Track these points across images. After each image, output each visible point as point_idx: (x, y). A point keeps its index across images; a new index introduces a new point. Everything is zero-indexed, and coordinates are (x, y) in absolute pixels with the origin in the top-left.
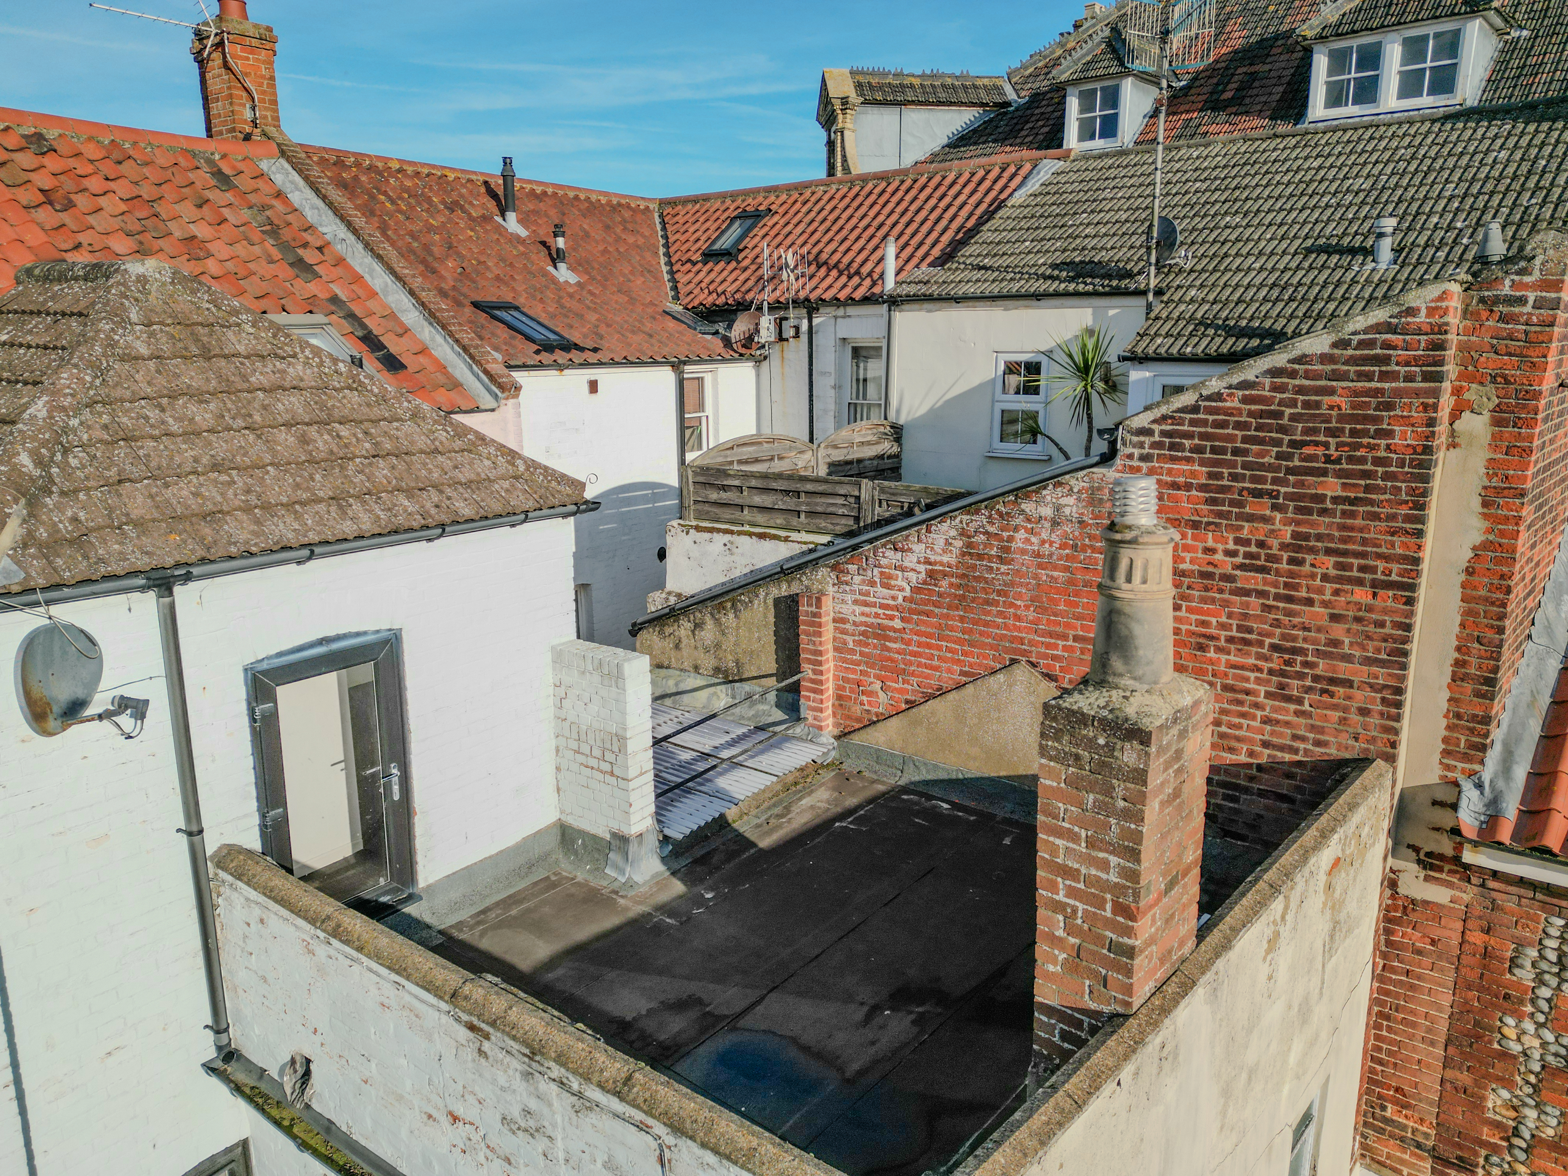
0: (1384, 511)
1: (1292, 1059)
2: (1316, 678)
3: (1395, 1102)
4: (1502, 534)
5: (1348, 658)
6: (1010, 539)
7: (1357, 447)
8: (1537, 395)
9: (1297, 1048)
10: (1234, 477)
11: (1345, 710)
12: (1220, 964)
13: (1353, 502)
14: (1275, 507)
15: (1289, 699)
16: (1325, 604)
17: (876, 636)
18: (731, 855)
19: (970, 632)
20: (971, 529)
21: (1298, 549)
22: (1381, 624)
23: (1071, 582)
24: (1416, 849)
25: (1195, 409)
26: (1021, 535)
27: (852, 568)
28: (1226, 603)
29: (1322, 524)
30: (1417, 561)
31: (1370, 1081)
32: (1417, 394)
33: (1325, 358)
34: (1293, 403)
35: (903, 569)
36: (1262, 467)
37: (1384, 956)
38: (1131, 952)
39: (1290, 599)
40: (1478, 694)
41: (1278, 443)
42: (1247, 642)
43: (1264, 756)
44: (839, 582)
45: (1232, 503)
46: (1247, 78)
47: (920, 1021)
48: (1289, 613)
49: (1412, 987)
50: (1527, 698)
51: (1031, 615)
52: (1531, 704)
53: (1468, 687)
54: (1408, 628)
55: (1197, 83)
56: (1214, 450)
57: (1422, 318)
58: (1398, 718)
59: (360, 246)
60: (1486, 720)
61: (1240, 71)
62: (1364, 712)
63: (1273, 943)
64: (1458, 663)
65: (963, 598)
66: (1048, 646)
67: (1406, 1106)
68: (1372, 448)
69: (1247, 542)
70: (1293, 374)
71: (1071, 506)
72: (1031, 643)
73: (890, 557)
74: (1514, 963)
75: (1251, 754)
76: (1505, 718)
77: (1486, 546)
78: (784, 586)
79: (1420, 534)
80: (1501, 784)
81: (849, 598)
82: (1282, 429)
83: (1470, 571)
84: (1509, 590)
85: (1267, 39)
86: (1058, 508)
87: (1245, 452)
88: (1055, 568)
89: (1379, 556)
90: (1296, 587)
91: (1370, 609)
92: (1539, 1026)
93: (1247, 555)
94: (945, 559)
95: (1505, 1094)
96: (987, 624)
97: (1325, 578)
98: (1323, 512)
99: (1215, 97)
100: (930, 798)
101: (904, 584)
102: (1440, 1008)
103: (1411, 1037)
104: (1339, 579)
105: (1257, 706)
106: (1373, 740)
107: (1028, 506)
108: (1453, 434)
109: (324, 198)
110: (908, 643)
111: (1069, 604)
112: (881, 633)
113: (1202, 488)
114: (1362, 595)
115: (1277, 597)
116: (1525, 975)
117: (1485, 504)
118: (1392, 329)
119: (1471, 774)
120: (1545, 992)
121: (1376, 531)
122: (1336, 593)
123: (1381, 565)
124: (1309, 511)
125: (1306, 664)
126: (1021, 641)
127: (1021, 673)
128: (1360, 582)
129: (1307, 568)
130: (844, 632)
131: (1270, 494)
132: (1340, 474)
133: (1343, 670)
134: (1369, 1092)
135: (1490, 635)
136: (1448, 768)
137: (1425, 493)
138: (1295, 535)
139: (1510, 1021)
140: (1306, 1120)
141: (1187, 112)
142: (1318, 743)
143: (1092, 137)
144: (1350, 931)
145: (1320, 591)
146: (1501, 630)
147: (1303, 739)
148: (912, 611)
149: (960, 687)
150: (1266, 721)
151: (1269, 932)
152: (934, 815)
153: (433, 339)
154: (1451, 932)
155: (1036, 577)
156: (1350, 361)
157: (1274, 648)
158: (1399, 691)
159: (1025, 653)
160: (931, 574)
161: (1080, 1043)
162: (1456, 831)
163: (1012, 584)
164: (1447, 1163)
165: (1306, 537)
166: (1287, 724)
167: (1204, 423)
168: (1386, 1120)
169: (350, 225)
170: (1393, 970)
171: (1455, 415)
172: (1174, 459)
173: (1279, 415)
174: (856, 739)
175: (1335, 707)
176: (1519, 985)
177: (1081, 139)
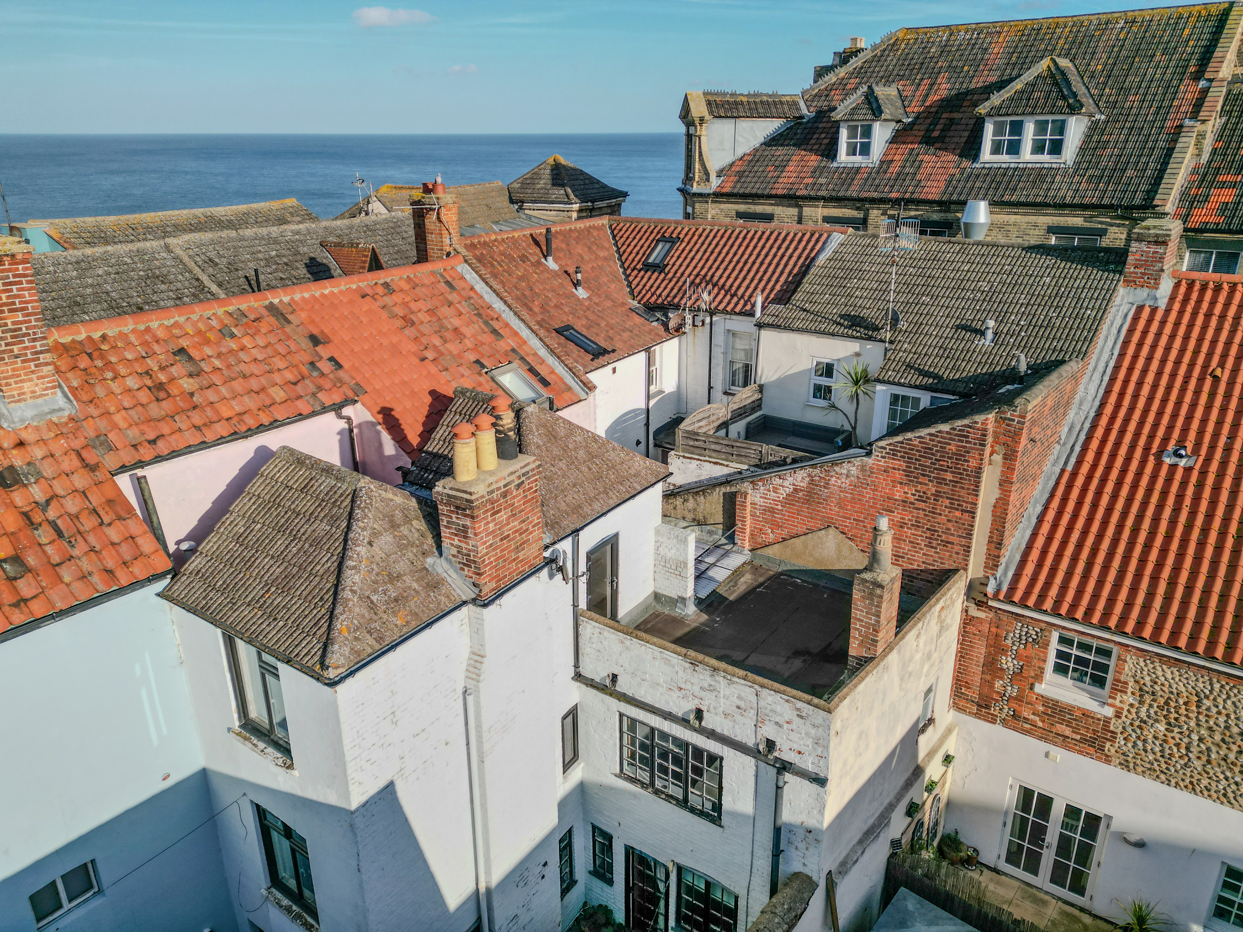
0: (966, 486)
1: (925, 670)
2: (942, 541)
3: (965, 687)
4: (1005, 495)
5: (952, 535)
6: (829, 480)
7: (958, 464)
8: (1017, 452)
9: (926, 667)
10: (916, 468)
11: (951, 552)
12: (901, 643)
13: (956, 482)
14: (929, 481)
15: (932, 547)
16: (946, 516)
17: (769, 511)
18: (720, 603)
19: (811, 513)
20: (813, 474)
21: (937, 496)
22: (964, 524)
23: (853, 498)
24: (975, 599)
25: (902, 443)
26: (834, 479)
27: (760, 483)
28: (911, 512)
29: (946, 489)
30: (976, 504)
31: (957, 680)
32: (977, 449)
33: (947, 433)
34: (937, 446)
35: (783, 487)
36: (925, 466)
37: (963, 636)
38: (877, 641)
39: (934, 513)
40: (996, 548)
41: (931, 459)
42: (918, 526)
43: (923, 567)
44: (754, 489)
45: (915, 477)
46: (948, 122)
47: (804, 661)
48: (933, 518)
49: (972, 647)
50: (1017, 546)
51: (837, 509)
52: (1018, 548)
53: (993, 545)
54: (972, 526)
55: (919, 121)
56: (908, 458)
57: (979, 425)
58: (968, 556)
59: (512, 313)
60: (998, 557)
61: (944, 116)
62: (957, 553)
63: (918, 636)
64: (990, 537)
65: (808, 500)
66: (843, 521)
67: (969, 688)
68: (963, 465)
69: (919, 492)
70: (937, 436)
71: (854, 471)
72: (836, 520)
73: (778, 481)
74: (1006, 638)
75: (918, 566)
76: (1007, 554)
77: (1000, 499)
78: (728, 488)
79: (977, 495)
80: (1002, 578)
81: (758, 495)
82: (932, 454)
83: (995, 507)
84: (1007, 514)
85: (962, 93)
86: (849, 471)
87: (920, 460)
88: (847, 493)
89: (964, 501)
90: (936, 509)
91: (960, 519)
92: (1013, 659)
93: (919, 496)
94: (802, 484)
95: (1001, 682)
96: (818, 511)
97: (946, 507)
98: (946, 484)
99: (929, 134)
100: (792, 577)
101: (783, 493)
102: (981, 654)
103: (971, 664)
104: (950, 508)
105: (921, 549)
106: (960, 563)
107: (837, 469)
108: (990, 460)
109: (491, 287)
110: (784, 515)
111: (852, 506)
112: (772, 511)
113: (904, 471)
114: (958, 514)
115: (929, 512)
116: (1009, 642)
117: (1000, 485)
118: (970, 427)
119: (993, 575)
120: (1015, 648)
121: (963, 493)
122: (950, 512)
123: (964, 504)
124: (941, 484)
125: (938, 536)
126: (832, 519)
127: (832, 531)
128: (957, 509)
129: (940, 503)
130: (755, 508)
131: (928, 476)
132: (952, 472)
133: (951, 539)
134: (956, 684)
135: (1000, 528)
136: (986, 572)
137: (979, 482)
138: (936, 491)
139: (1004, 658)
140: (929, 690)
141: (912, 143)
142: (942, 563)
143: (854, 154)
144: (948, 629)
145: (944, 511)
146: (1004, 527)
147: (937, 561)
148: (786, 503)
149: (806, 534)
150: (924, 554)
151: (917, 633)
152: (795, 585)
153: (554, 364)
154: (985, 628)
155: (839, 495)
156: (956, 435)
157: (928, 529)
158: (969, 547)
159: (833, 523)
160: (795, 490)
161: (862, 665)
162: (986, 595)
163: (829, 497)
164: (982, 707)
165: (940, 492)
166: (931, 556)
167: (905, 448)
168: (962, 693)
169: (505, 302)
170: (966, 641)
171: (991, 455)
172: (894, 459)
173: (931, 449)
174: (759, 552)
175: (948, 551)
176: (1007, 646)
177: (848, 154)
